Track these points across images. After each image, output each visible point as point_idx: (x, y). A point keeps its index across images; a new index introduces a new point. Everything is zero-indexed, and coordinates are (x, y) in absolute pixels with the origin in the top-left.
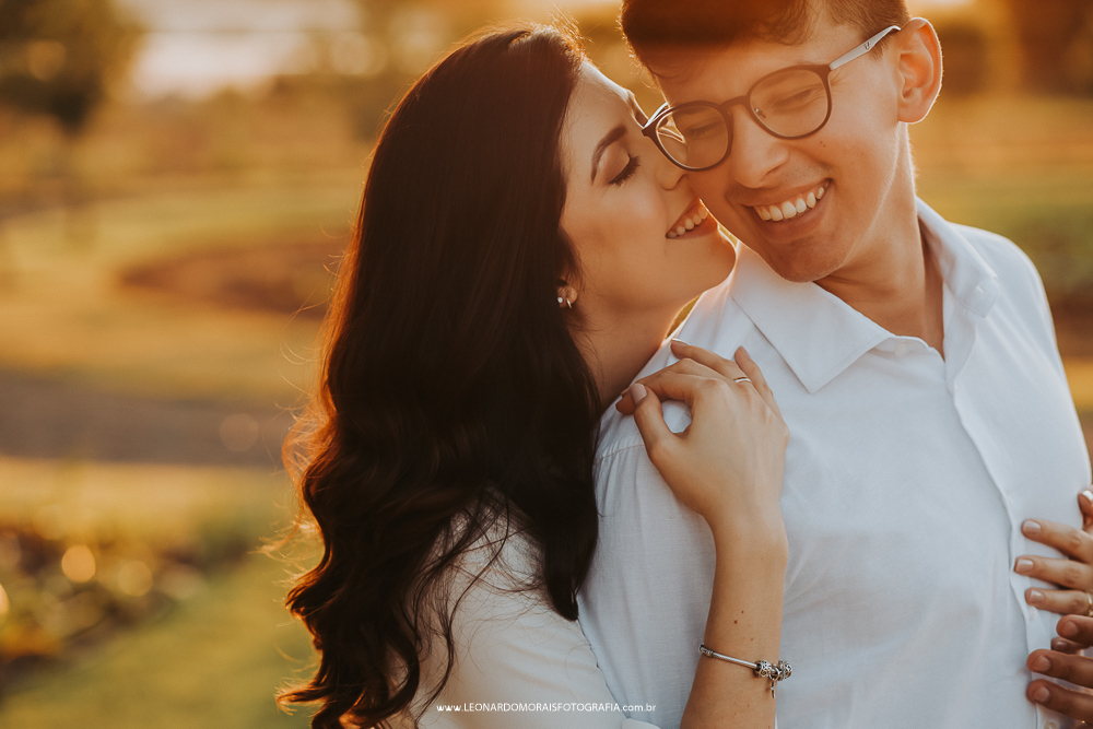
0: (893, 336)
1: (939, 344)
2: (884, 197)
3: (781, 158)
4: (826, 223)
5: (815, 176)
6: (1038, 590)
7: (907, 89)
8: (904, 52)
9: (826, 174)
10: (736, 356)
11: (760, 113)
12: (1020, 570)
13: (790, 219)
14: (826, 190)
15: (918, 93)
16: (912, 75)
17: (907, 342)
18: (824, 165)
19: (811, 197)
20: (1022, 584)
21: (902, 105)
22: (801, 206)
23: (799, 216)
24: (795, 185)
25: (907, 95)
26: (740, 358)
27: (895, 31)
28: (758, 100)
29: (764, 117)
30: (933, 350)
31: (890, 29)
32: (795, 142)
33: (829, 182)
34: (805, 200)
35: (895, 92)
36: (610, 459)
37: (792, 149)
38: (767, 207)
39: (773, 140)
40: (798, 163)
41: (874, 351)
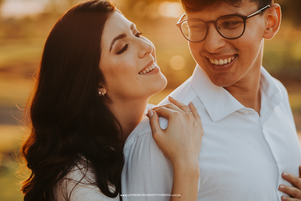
0: (244, 107)
1: (259, 111)
2: (253, 63)
3: (223, 44)
4: (232, 69)
5: (232, 52)
6: (285, 196)
7: (268, 27)
8: (270, 15)
9: (236, 53)
10: (189, 105)
11: (219, 27)
12: (280, 189)
13: (221, 65)
14: (235, 58)
15: (271, 29)
16: (271, 23)
17: (248, 110)
18: (236, 49)
19: (230, 59)
20: (280, 194)
21: (265, 33)
22: (226, 61)
23: (224, 64)
24: (225, 54)
25: (268, 29)
26: (191, 106)
27: (268, 7)
28: (219, 23)
29: (220, 29)
30: (257, 113)
31: (267, 6)
32: (229, 40)
33: (236, 56)
34: (228, 60)
35: (264, 28)
36: (142, 136)
37: (227, 42)
38: (214, 60)
39: (221, 37)
40: (228, 47)
41: (237, 111)
